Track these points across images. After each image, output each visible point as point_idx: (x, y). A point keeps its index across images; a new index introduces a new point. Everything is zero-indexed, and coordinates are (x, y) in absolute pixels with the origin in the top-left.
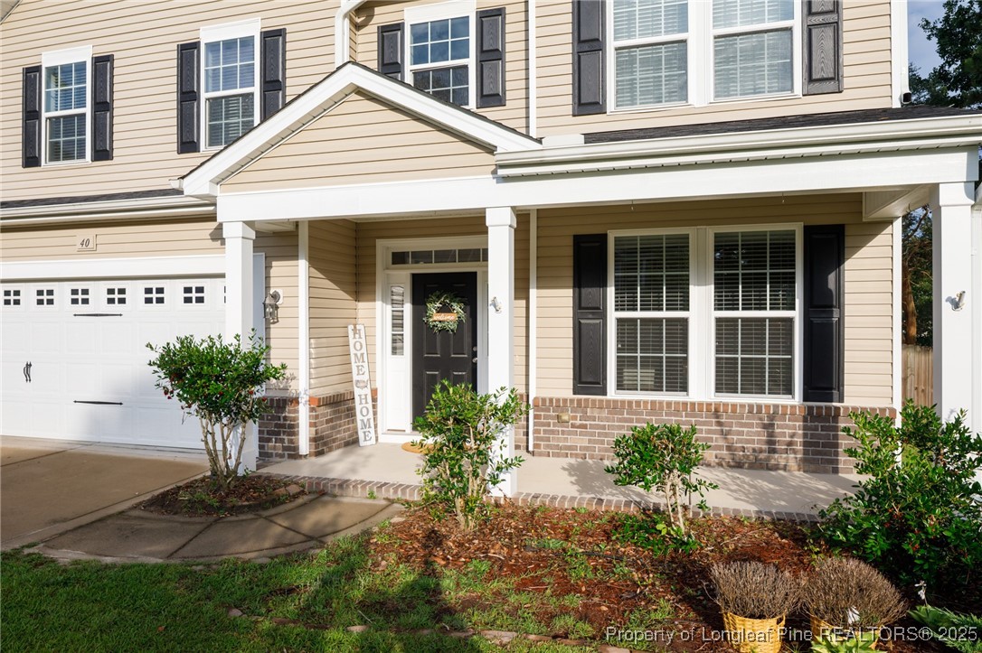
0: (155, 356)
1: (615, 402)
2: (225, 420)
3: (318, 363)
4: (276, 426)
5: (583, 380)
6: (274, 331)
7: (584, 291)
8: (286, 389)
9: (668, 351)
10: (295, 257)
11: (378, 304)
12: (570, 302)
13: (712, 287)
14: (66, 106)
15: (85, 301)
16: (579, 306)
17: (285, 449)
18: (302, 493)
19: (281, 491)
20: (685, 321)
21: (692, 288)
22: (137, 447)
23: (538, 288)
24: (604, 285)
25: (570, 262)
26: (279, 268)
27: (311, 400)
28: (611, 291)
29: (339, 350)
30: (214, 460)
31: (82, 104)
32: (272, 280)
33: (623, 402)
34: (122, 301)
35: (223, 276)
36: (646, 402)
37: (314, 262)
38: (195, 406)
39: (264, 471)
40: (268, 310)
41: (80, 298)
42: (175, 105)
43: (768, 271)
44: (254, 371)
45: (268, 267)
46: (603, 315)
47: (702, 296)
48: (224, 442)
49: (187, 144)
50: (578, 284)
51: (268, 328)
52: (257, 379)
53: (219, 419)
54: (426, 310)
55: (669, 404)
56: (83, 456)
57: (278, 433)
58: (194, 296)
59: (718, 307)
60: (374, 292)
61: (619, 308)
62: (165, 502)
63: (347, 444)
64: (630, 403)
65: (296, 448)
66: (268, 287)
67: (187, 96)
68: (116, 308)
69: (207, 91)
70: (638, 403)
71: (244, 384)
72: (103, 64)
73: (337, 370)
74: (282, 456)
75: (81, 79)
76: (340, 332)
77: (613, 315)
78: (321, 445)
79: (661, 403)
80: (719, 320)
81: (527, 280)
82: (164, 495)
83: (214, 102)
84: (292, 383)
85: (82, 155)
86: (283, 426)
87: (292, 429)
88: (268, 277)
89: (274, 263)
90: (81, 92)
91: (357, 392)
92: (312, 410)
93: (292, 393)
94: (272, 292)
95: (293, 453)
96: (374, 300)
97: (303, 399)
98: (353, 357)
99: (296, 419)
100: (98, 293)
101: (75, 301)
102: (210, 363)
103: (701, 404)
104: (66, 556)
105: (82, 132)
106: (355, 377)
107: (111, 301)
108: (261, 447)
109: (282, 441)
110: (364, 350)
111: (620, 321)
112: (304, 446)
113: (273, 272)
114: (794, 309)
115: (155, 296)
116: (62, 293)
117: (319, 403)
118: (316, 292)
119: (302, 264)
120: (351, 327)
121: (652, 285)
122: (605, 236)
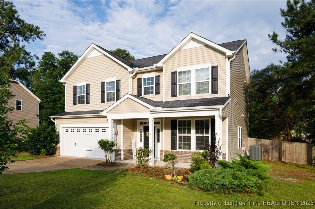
0: (98, 142)
1: (178, 151)
2: (108, 152)
3: (125, 143)
4: (118, 154)
5: (173, 147)
6: (117, 137)
7: (173, 130)
8: (119, 148)
9: (188, 142)
10: (121, 124)
11: (137, 132)
12: (170, 132)
13: (195, 130)
14: (81, 94)
15: (85, 132)
16: (172, 133)
17: (119, 159)
18: (121, 165)
19: (117, 164)
20: (190, 136)
21: (191, 130)
22: (94, 158)
23: (165, 130)
24: (176, 130)
25: (170, 125)
26: (118, 126)
27: (124, 150)
28: (177, 131)
29: (130, 141)
30: (106, 159)
31: (84, 93)
32: (117, 128)
33: (179, 151)
34: (92, 132)
35: (108, 127)
36: (183, 151)
37: (124, 125)
38: (104, 150)
39: (115, 162)
40: (117, 134)
41: (84, 131)
42: (101, 94)
43: (205, 127)
44: (112, 144)
45: (116, 126)
46: (176, 135)
47: (193, 131)
48: (108, 156)
49: (103, 101)
50: (172, 129)
51: (116, 137)
52: (113, 146)
53: (107, 152)
54: (146, 133)
55: (187, 152)
56: (85, 159)
57: (118, 156)
58: (104, 131)
59: (196, 134)
60: (136, 130)
61: (179, 134)
62: (99, 165)
63: (131, 159)
64: (180, 151)
65: (121, 159)
66: (116, 130)
67: (103, 92)
68: (91, 133)
69: (106, 91)
70: (181, 152)
71: (111, 147)
72: (88, 86)
73: (129, 145)
74: (118, 160)
75: (84, 89)
76: (130, 138)
77: (178, 135)
78: (126, 159)
79: (185, 152)
80: (196, 136)
81: (163, 128)
82: (99, 164)
83: (108, 93)
84: (120, 147)
85: (84, 103)
86: (119, 154)
87: (120, 155)
88: (116, 128)
89: (117, 125)
90: (84, 91)
91: (133, 149)
92: (124, 152)
93: (120, 149)
94: (117, 130)
95: (121, 160)
96: (136, 132)
97: (122, 150)
98: (132, 142)
99: (121, 153)
100: (87, 130)
101: (83, 132)
102: (106, 143)
103: (192, 152)
104: (87, 169)
105: (84, 99)
106: (133, 146)
107: (90, 132)
108: (115, 158)
109: (118, 157)
110: (135, 141)
111: (179, 136)
112: (122, 158)
113: (117, 127)
114: (209, 134)
115: (97, 131)
116: (81, 130)
117: (125, 151)
118: (125, 130)
119: (122, 126)
120: (132, 137)
121: (184, 130)
122: (176, 120)
